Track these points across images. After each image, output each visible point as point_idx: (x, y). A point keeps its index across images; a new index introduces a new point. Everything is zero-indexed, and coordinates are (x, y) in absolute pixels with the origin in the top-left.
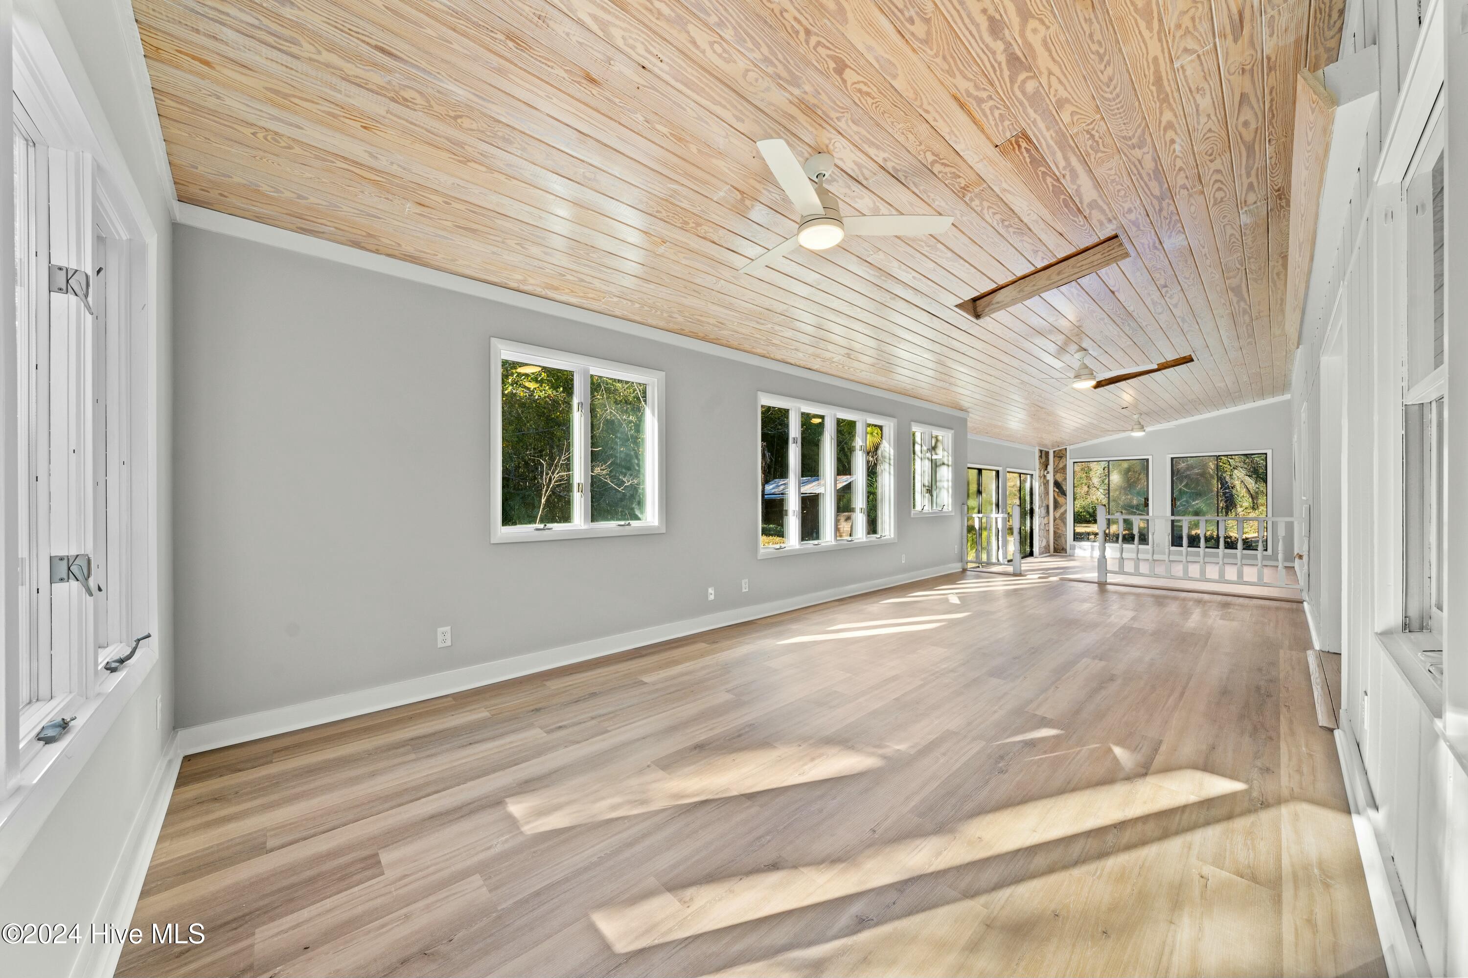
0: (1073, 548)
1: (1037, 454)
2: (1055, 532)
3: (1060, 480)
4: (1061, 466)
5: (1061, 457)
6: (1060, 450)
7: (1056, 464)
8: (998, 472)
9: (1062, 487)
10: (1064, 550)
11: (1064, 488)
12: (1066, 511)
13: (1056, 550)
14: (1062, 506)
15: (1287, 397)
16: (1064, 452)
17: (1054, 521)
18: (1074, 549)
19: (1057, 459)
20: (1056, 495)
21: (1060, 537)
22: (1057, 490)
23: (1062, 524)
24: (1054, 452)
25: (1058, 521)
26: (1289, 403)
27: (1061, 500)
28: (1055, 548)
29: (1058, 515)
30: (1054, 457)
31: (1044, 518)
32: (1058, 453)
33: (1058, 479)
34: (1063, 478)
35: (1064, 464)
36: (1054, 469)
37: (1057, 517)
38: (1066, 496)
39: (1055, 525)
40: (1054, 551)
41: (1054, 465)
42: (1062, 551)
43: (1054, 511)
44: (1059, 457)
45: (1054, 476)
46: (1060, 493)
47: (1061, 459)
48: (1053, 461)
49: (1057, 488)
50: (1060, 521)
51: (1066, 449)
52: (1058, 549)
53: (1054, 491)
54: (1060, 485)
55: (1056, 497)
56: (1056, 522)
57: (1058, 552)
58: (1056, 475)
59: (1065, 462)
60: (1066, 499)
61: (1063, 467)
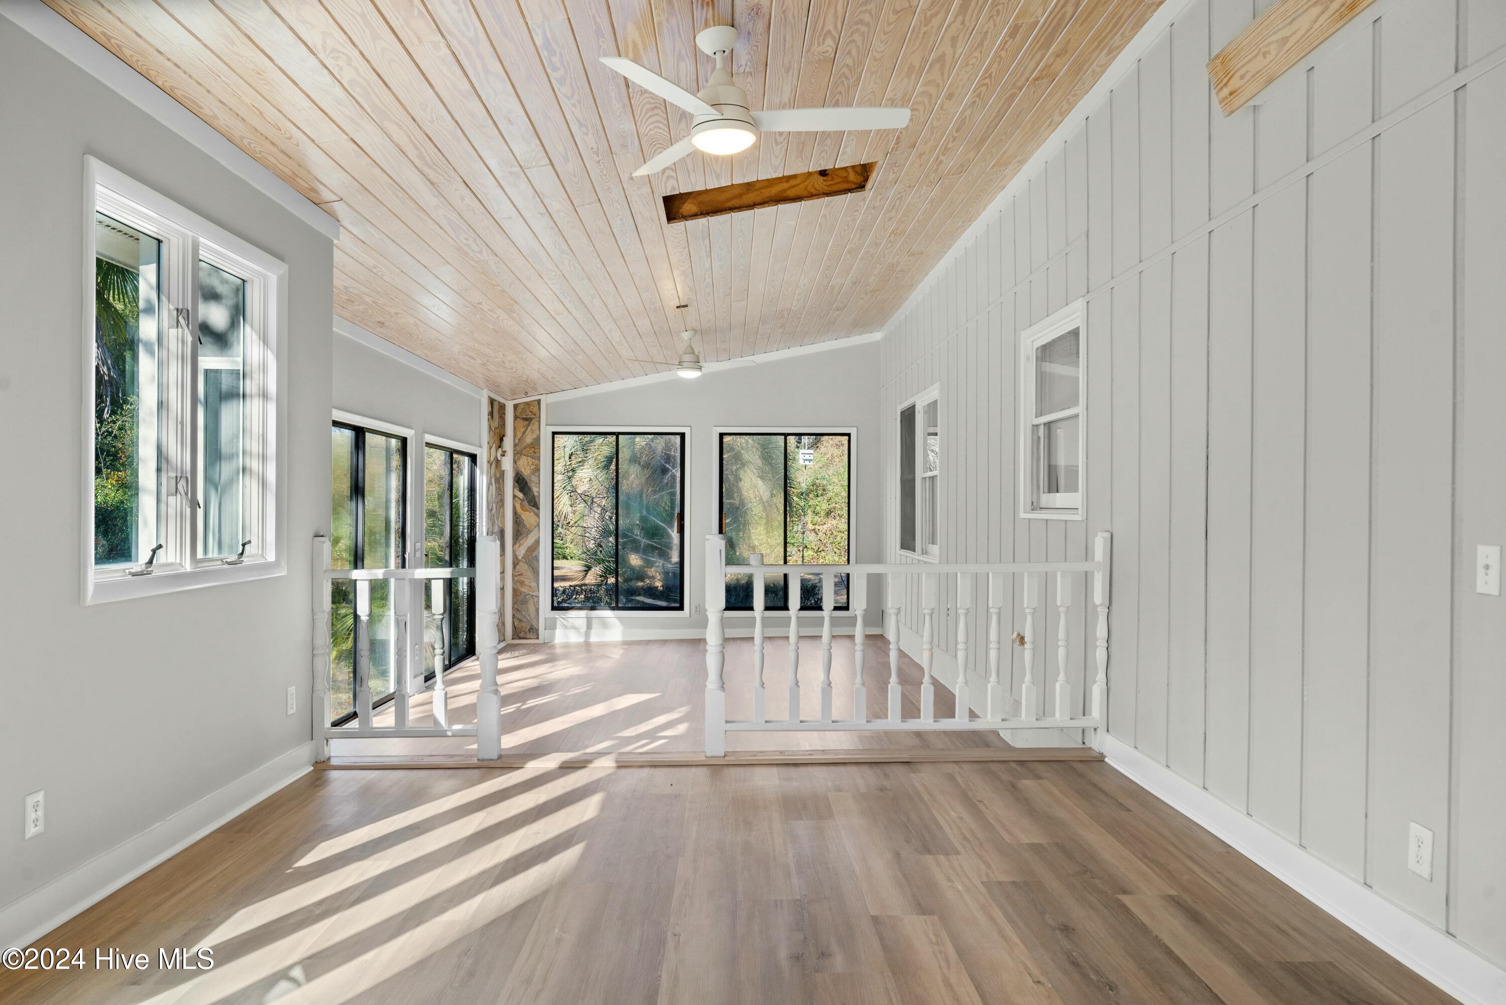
0: (552, 626)
1: (485, 408)
2: (515, 592)
3: (526, 472)
4: (529, 439)
5: (528, 420)
6: (528, 404)
7: (519, 435)
8: (404, 441)
9: (530, 489)
10: (534, 631)
11: (535, 489)
12: (537, 542)
13: (517, 634)
14: (530, 532)
16: (535, 410)
17: (515, 565)
18: (553, 628)
19: (521, 423)
20: (518, 506)
21: (525, 602)
22: (520, 495)
23: (529, 574)
24: (516, 406)
25: (523, 567)
27: (528, 517)
28: (515, 628)
29: (521, 552)
30: (516, 417)
31: (496, 559)
32: (524, 410)
33: (523, 470)
34: (533, 467)
35: (535, 436)
36: (515, 445)
37: (520, 558)
38: (538, 508)
39: (517, 574)
40: (513, 635)
41: (515, 436)
42: (528, 636)
43: (514, 544)
44: (525, 419)
45: (515, 462)
46: (526, 503)
47: (529, 425)
48: (515, 428)
49: (521, 490)
50: (526, 566)
51: (539, 401)
52: (522, 635)
53: (515, 496)
54: (526, 483)
55: (519, 510)
56: (518, 567)
57: (520, 638)
58: (519, 459)
59: (536, 432)
60: (538, 516)
61: (532, 444)
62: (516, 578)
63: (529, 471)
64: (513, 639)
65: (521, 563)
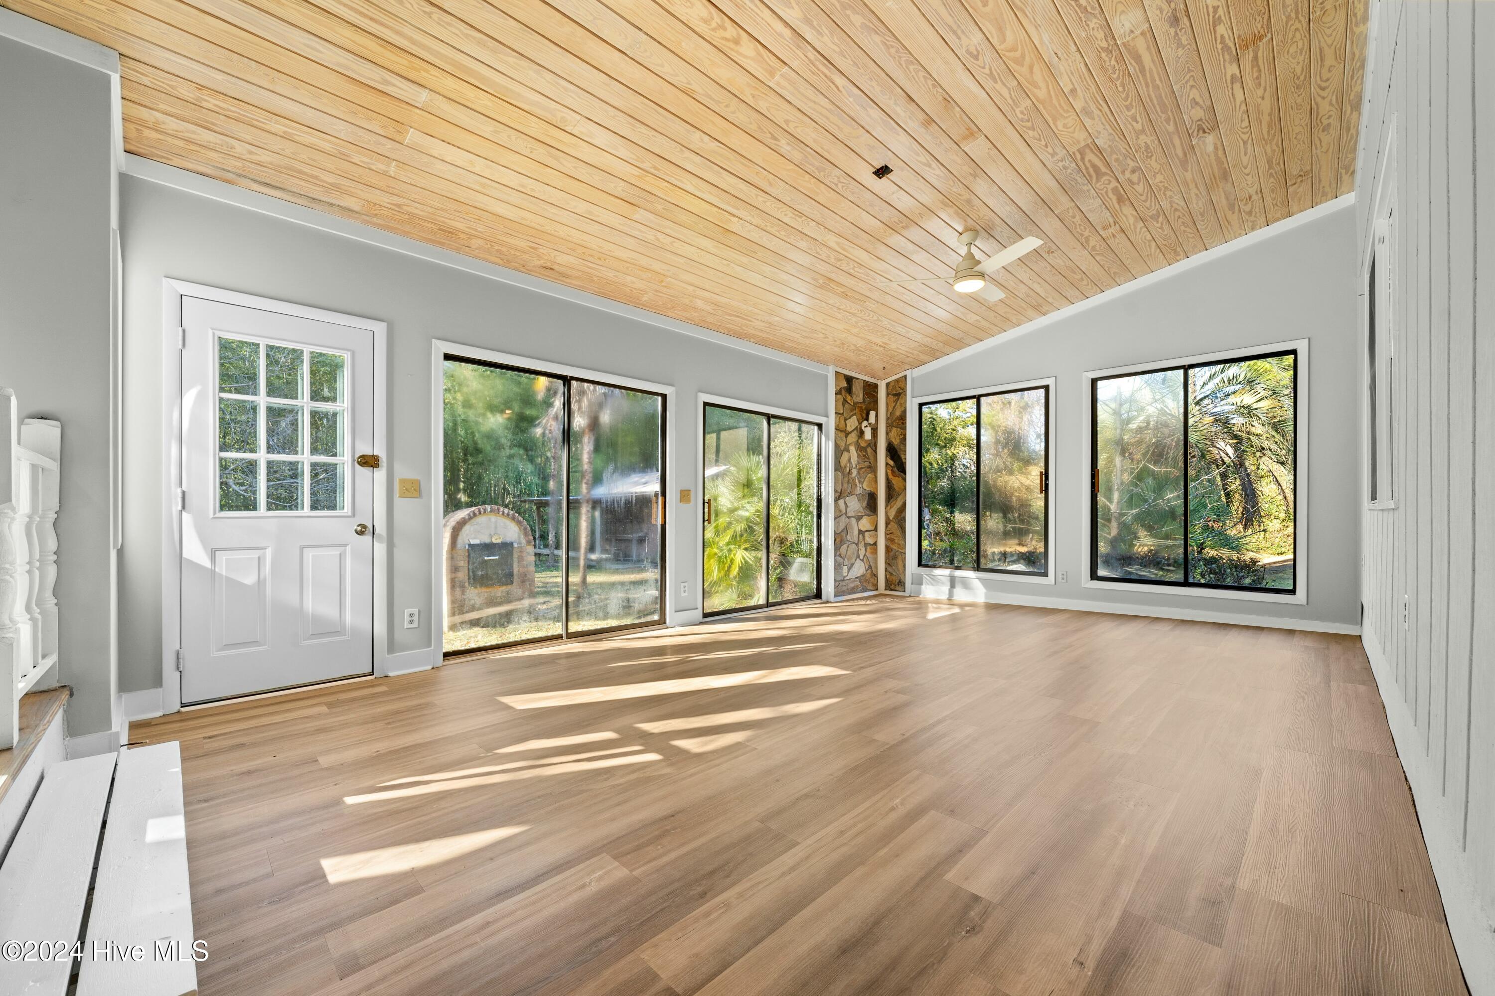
0: (919, 582)
1: (831, 381)
2: (888, 549)
3: (896, 442)
4: (898, 413)
5: (898, 395)
6: (897, 381)
7: (891, 409)
8: (664, 397)
9: (899, 457)
10: (901, 584)
11: (903, 457)
12: (904, 505)
13: (889, 585)
14: (899, 495)
15: (1348, 199)
16: (902, 385)
17: (887, 524)
19: (892, 398)
20: (889, 472)
21: (895, 558)
22: (891, 463)
23: (899, 533)
24: (888, 385)
25: (894, 526)
26: (1349, 213)
27: (896, 481)
28: (887, 580)
29: (892, 513)
30: (888, 394)
31: (859, 519)
32: (894, 387)
33: (893, 441)
34: (901, 437)
35: (903, 409)
36: (888, 419)
37: (891, 518)
38: (905, 474)
39: (888, 532)
40: (886, 586)
41: (887, 411)
42: (897, 588)
43: (887, 506)
44: (895, 395)
45: (887, 434)
46: (895, 469)
47: (898, 399)
48: (887, 404)
49: (892, 459)
50: (896, 526)
51: (905, 377)
52: (892, 587)
53: (887, 464)
54: (896, 452)
55: (890, 476)
56: (889, 526)
57: (891, 590)
58: (890, 431)
59: (903, 405)
60: (905, 480)
61: (901, 416)
62: (888, 536)
63: (898, 441)
64: (886, 590)
65: (892, 523)
